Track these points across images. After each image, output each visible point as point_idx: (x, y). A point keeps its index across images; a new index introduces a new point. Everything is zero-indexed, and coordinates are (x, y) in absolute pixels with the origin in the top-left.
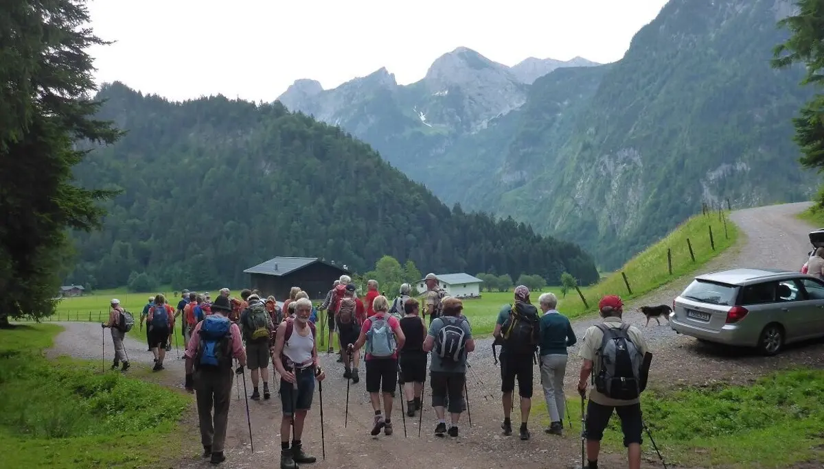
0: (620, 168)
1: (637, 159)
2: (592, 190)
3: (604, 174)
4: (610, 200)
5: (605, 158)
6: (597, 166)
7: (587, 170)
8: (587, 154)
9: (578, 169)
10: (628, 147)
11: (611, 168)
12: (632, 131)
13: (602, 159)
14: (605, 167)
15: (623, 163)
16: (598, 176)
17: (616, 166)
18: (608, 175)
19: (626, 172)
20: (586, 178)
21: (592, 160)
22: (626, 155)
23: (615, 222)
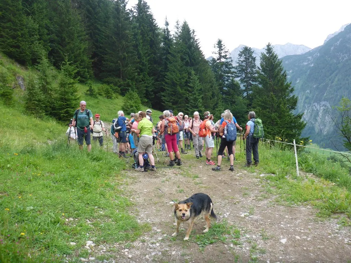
0: (322, 108)
1: (328, 105)
2: (311, 115)
3: (316, 109)
4: (319, 119)
5: (316, 104)
6: (312, 106)
7: (308, 107)
8: (307, 101)
9: (304, 106)
10: (324, 100)
11: (318, 107)
12: (325, 94)
13: (314, 104)
14: (316, 107)
15: (323, 106)
16: (313, 110)
17: (320, 107)
18: (317, 110)
19: (324, 110)
20: (308, 110)
21: (310, 103)
22: (324, 103)
23: (322, 128)
